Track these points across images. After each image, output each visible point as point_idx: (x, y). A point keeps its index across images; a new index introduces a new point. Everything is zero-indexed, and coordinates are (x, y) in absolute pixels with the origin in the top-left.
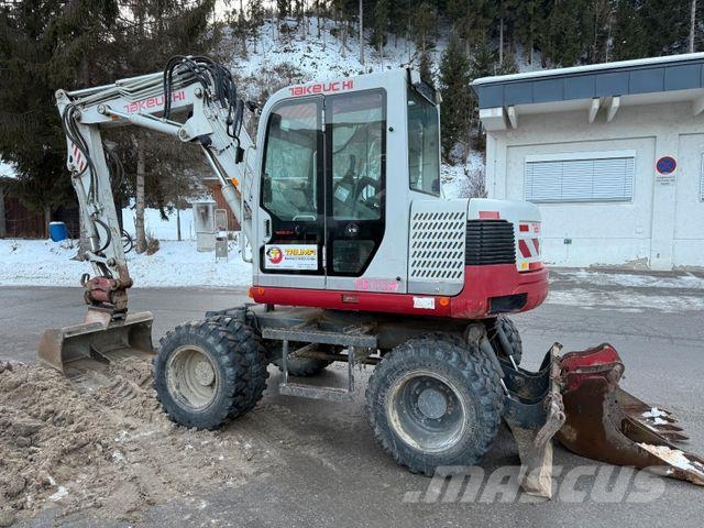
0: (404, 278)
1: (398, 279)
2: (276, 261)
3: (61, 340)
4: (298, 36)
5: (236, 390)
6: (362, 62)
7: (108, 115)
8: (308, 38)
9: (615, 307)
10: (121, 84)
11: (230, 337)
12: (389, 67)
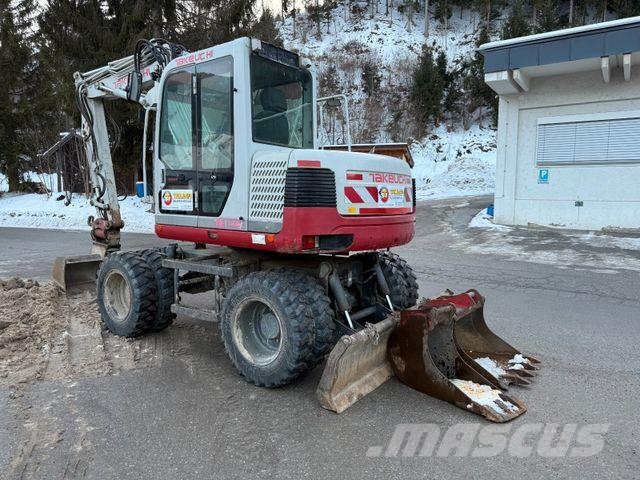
0: (245, 218)
1: (241, 218)
2: (168, 203)
3: (64, 265)
4: (367, 16)
5: (141, 306)
6: (426, 35)
7: (103, 90)
8: (377, 17)
9: (592, 268)
10: (112, 65)
11: (143, 265)
12: (453, 39)
